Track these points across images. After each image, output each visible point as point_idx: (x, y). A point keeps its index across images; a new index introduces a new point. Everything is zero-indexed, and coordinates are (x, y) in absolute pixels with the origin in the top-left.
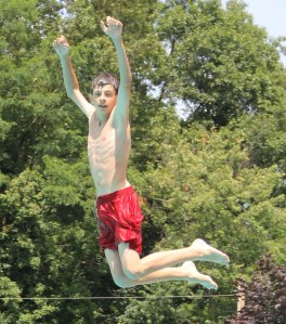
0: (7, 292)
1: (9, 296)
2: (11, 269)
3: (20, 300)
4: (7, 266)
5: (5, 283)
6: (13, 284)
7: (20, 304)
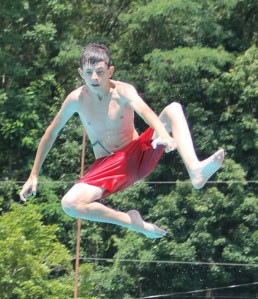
0: (231, 175)
1: (233, 178)
2: (235, 151)
3: (245, 183)
4: (231, 147)
5: (230, 165)
6: (238, 166)
7: (245, 187)
